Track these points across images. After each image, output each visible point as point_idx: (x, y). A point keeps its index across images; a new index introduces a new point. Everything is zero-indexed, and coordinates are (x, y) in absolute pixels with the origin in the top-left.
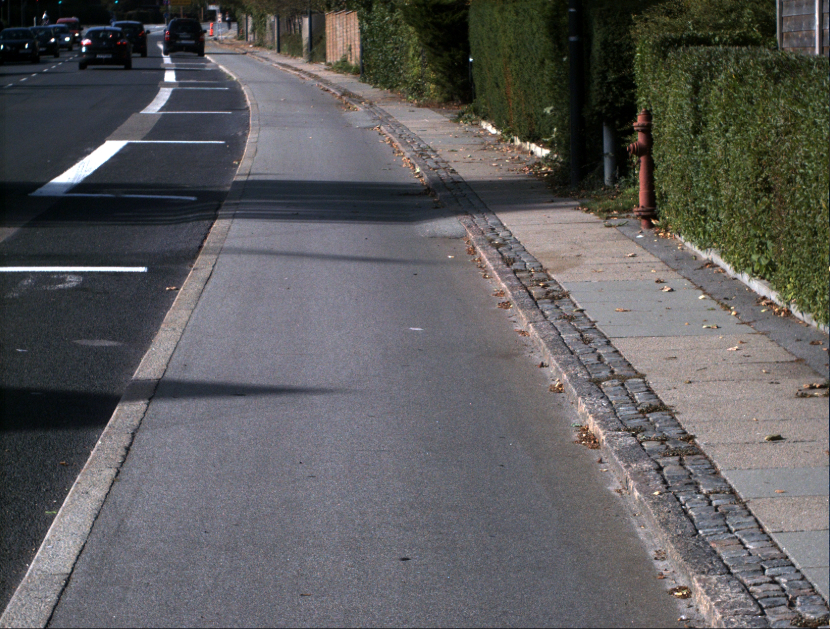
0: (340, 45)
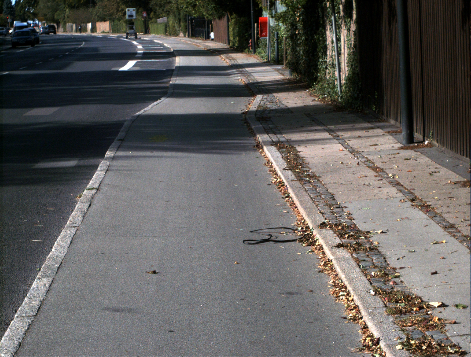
0: (102, 28)
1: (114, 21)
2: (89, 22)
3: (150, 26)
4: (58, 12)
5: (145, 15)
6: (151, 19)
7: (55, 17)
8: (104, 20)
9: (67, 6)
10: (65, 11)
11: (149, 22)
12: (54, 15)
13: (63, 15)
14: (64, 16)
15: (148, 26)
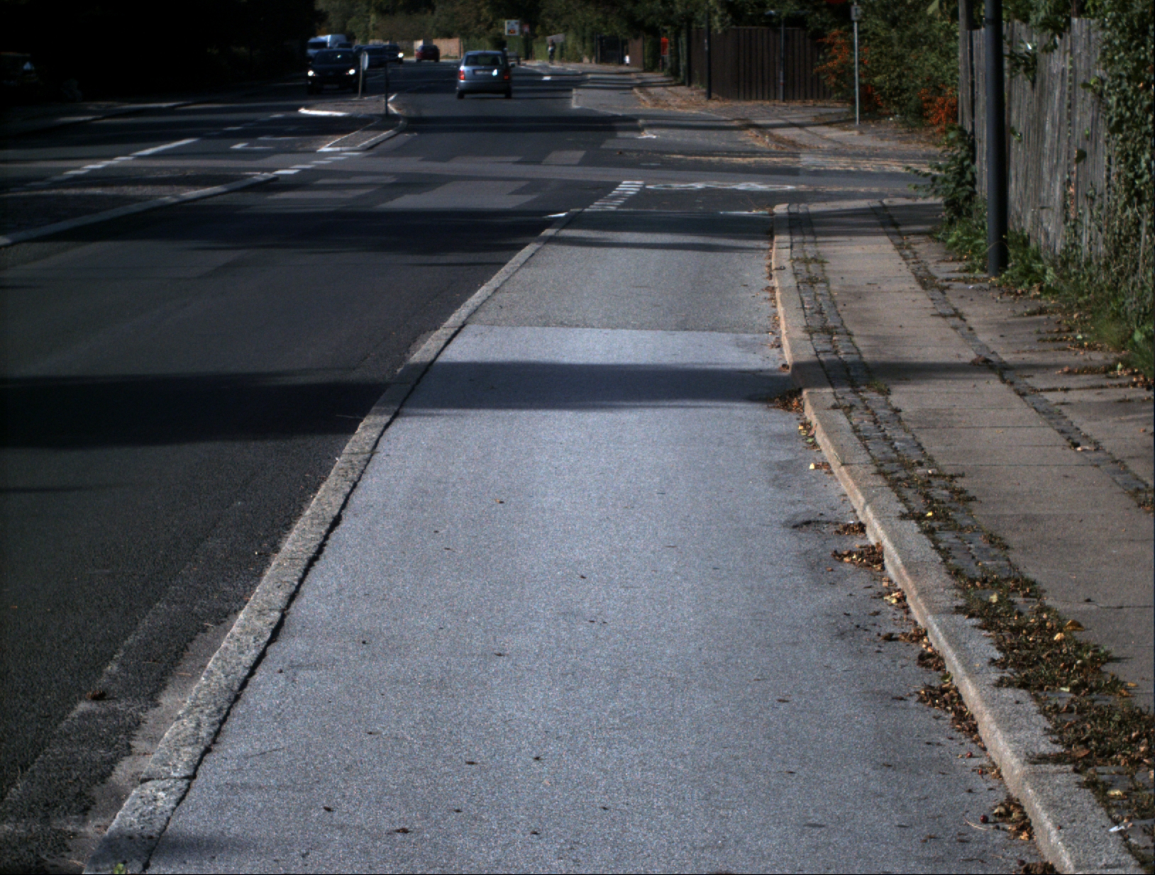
1: (468, 38)
2: (418, 39)
3: (535, 47)
4: (354, 19)
5: (526, 29)
6: (536, 36)
7: (348, 28)
8: (449, 36)
9: (373, 9)
10: (369, 17)
11: (534, 41)
12: (345, 24)
13: (363, 25)
14: (366, 27)
15: (532, 48)
